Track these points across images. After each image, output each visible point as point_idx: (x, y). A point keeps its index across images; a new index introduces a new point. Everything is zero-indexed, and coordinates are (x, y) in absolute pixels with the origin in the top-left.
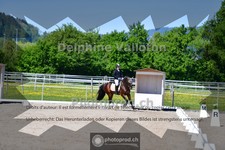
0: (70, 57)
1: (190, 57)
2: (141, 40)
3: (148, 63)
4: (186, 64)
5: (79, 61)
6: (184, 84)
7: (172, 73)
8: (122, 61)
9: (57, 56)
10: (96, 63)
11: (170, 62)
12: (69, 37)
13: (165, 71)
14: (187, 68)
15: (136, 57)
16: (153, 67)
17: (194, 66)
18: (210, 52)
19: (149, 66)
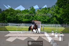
0: (11, 18)
1: (48, 17)
2: (33, 12)
3: (36, 19)
4: (47, 19)
5: (14, 19)
6: (47, 25)
7: (43, 22)
8: (28, 18)
9: (7, 17)
10: (20, 19)
11: (42, 18)
12: (11, 11)
13: (41, 21)
14: (48, 20)
15: (32, 17)
16: (37, 20)
17: (50, 19)
18: (54, 15)
19: (36, 20)
